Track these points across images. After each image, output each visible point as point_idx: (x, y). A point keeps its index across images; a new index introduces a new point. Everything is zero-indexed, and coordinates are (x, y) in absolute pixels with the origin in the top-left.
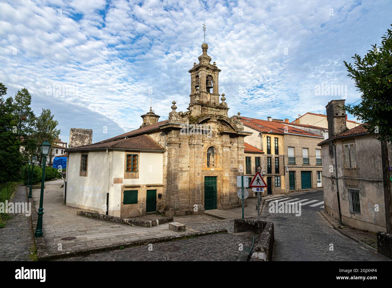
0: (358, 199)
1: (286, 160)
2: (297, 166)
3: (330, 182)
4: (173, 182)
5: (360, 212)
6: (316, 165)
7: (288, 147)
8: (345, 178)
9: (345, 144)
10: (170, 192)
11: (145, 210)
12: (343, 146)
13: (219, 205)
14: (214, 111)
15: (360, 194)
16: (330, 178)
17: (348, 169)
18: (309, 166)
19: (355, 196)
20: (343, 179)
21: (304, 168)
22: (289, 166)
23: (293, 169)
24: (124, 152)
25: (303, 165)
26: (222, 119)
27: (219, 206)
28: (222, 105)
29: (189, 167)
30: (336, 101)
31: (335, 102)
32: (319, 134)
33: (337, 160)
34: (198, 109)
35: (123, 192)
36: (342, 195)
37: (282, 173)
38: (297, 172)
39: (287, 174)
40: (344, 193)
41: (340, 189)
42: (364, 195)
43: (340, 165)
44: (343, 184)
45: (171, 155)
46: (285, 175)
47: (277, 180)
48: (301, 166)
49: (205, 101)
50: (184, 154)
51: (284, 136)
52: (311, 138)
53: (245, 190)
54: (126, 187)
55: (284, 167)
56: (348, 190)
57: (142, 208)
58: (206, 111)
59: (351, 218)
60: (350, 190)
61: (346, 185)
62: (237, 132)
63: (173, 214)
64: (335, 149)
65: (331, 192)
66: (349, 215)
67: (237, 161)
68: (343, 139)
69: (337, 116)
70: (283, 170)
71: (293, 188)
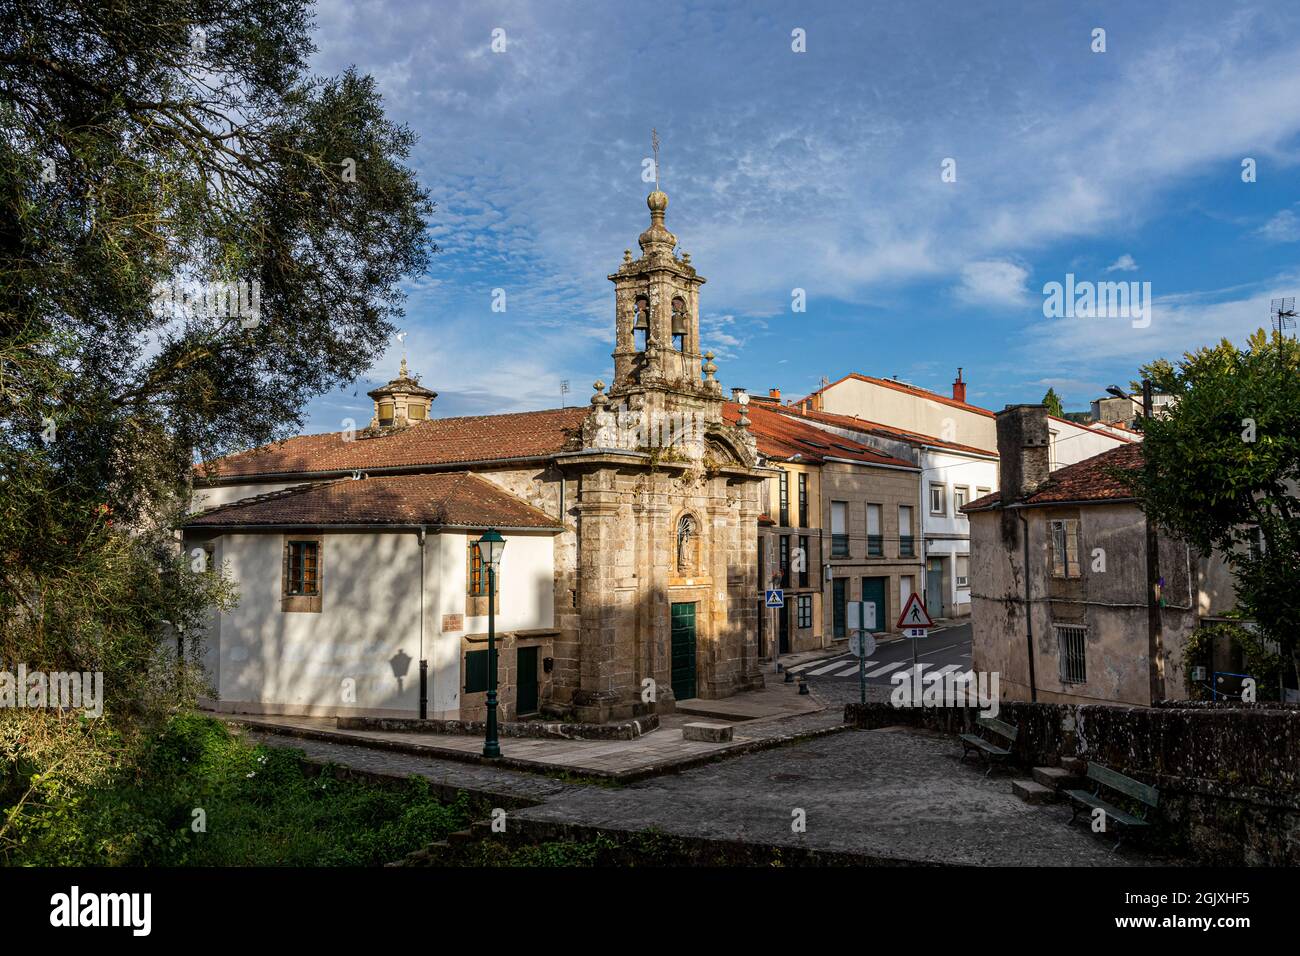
0: (1081, 649)
1: (826, 544)
2: (853, 562)
3: (1001, 611)
4: (604, 621)
5: (1085, 678)
6: (899, 558)
7: (833, 501)
8: (1050, 602)
9: (1055, 521)
10: (595, 650)
11: (514, 708)
12: (1048, 524)
13: (704, 687)
14: (691, 406)
15: (1086, 637)
16: (999, 601)
17: (1060, 580)
18: (882, 562)
19: (1074, 642)
20: (1046, 604)
21: (870, 568)
22: (834, 562)
23: (843, 572)
24: (465, 536)
25: (867, 558)
26: (717, 432)
27: (702, 689)
28: (710, 389)
29: (634, 576)
30: (1031, 407)
31: (1027, 410)
32: (907, 458)
33: (1031, 558)
34: (658, 403)
35: (465, 655)
36: (1040, 641)
37: (815, 585)
38: (852, 580)
39: (828, 588)
40: (1047, 636)
41: (1036, 627)
42: (1096, 637)
43: (1041, 571)
44: (1045, 616)
45: (596, 544)
46: (822, 590)
47: (804, 607)
48: (863, 562)
49: (671, 376)
50: (622, 538)
51: (824, 468)
52: (888, 474)
53: (867, 634)
54: (470, 641)
55: (822, 567)
56: (1059, 628)
57: (508, 701)
58: (673, 406)
59: (1063, 693)
60: (1063, 628)
61: (1054, 618)
62: (749, 470)
63: (607, 712)
64: (1026, 530)
65: (1001, 636)
66: (1058, 689)
67: (739, 554)
68: (1050, 509)
69: (1030, 445)
70: (819, 574)
71: (840, 630)
